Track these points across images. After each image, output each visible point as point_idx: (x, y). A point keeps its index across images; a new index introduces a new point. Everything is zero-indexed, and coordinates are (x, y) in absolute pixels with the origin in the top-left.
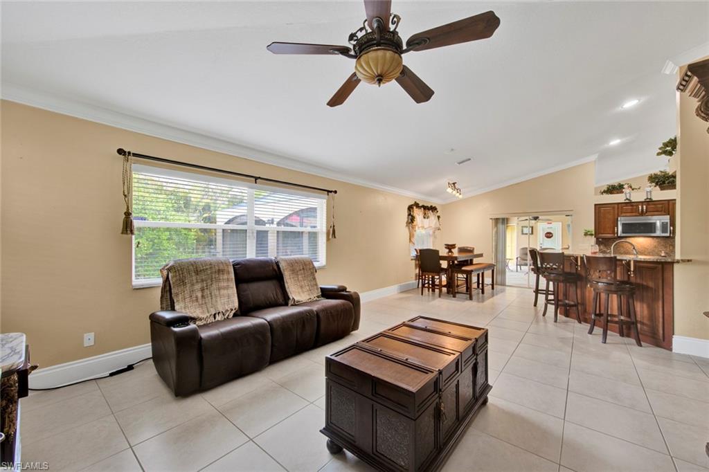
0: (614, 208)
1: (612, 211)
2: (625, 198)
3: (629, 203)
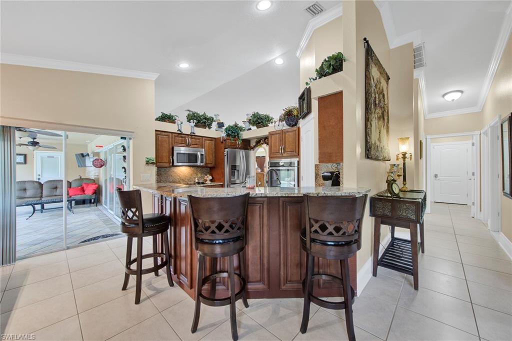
0: (169, 136)
1: (167, 139)
2: (177, 129)
3: (180, 134)
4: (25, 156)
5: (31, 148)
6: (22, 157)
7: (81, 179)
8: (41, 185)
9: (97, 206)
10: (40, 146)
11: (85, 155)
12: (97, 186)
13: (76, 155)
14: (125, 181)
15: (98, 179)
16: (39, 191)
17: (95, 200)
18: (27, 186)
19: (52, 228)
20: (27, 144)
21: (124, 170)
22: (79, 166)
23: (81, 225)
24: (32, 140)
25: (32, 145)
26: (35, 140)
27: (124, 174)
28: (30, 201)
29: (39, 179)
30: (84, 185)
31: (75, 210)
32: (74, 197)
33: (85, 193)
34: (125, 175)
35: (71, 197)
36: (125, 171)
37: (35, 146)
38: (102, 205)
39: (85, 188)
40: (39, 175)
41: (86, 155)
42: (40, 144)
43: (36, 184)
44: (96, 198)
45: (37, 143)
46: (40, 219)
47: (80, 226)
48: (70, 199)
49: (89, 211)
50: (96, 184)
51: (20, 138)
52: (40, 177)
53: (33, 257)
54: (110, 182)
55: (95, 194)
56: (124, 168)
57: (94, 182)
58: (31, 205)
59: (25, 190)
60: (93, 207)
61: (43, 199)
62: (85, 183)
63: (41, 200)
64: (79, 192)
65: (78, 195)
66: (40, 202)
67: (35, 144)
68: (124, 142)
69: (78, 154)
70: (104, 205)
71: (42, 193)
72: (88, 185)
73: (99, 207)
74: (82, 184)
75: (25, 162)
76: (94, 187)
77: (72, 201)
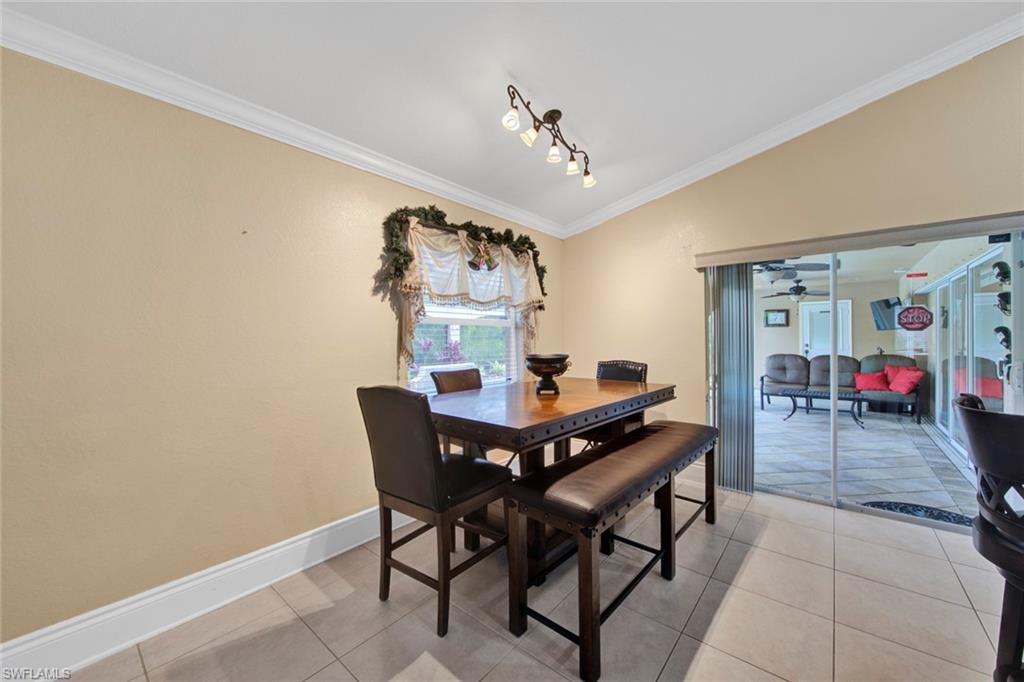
4: (787, 312)
5: (793, 298)
6: (783, 315)
7: (881, 356)
8: (807, 363)
9: (919, 422)
10: (806, 294)
11: (892, 303)
12: (920, 374)
13: (873, 304)
14: (1005, 369)
15: (925, 360)
16: (805, 373)
17: (913, 408)
18: (788, 363)
19: (819, 449)
20: (788, 291)
21: (1001, 336)
22: (879, 328)
23: (876, 459)
24: (795, 285)
25: (795, 294)
26: (800, 284)
27: (1003, 347)
28: (788, 389)
29: (807, 352)
30: (887, 369)
31: (867, 422)
32: (865, 393)
33: (891, 387)
34: (1008, 352)
35: (859, 392)
36: (1007, 341)
37: (799, 294)
38: (932, 422)
39: (890, 377)
40: (807, 345)
41: (895, 304)
42: (807, 290)
43: (800, 361)
44: (917, 403)
45: (803, 289)
46: (801, 425)
47: (872, 461)
48: (856, 396)
49: (899, 431)
50: (918, 370)
51: (772, 282)
52: (808, 348)
53: (780, 495)
54: (957, 368)
55: (914, 394)
56: (1004, 330)
57: (912, 364)
58: (790, 396)
59: (784, 369)
60: (909, 424)
61: (810, 389)
62: (892, 366)
63: (806, 389)
64: (875, 384)
65: (875, 390)
66: (804, 393)
67: (799, 290)
68: (1004, 252)
69: (878, 302)
70: (939, 425)
71: (809, 378)
72: (897, 369)
73: (925, 427)
74: (885, 366)
75: (787, 324)
76: (914, 376)
77: (860, 401)
